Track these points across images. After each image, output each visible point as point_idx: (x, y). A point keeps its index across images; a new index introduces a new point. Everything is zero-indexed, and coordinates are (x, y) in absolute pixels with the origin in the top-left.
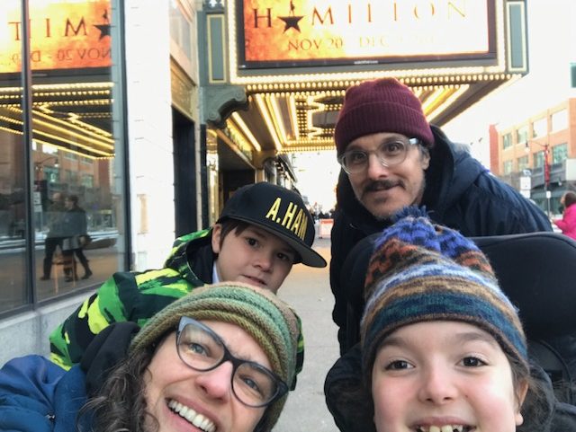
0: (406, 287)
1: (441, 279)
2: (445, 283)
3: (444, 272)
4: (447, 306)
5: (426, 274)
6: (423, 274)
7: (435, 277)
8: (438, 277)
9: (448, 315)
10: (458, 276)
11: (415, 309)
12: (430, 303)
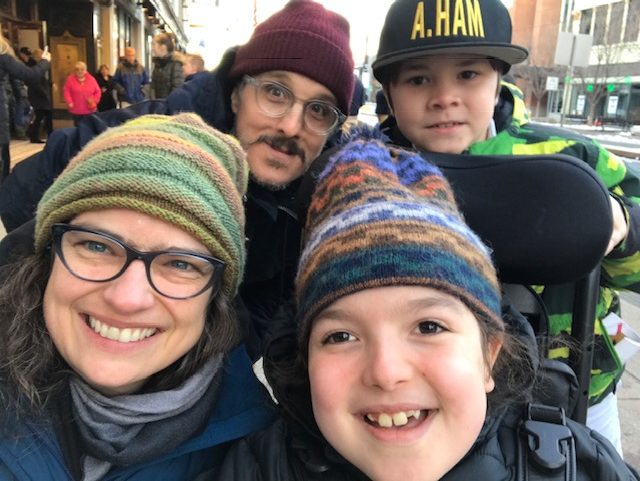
0: (345, 240)
1: (391, 226)
2: (396, 231)
3: (395, 213)
4: (398, 266)
5: (372, 220)
6: (367, 218)
7: (382, 223)
8: (387, 222)
9: (399, 278)
10: (414, 218)
11: (356, 272)
12: (376, 263)
